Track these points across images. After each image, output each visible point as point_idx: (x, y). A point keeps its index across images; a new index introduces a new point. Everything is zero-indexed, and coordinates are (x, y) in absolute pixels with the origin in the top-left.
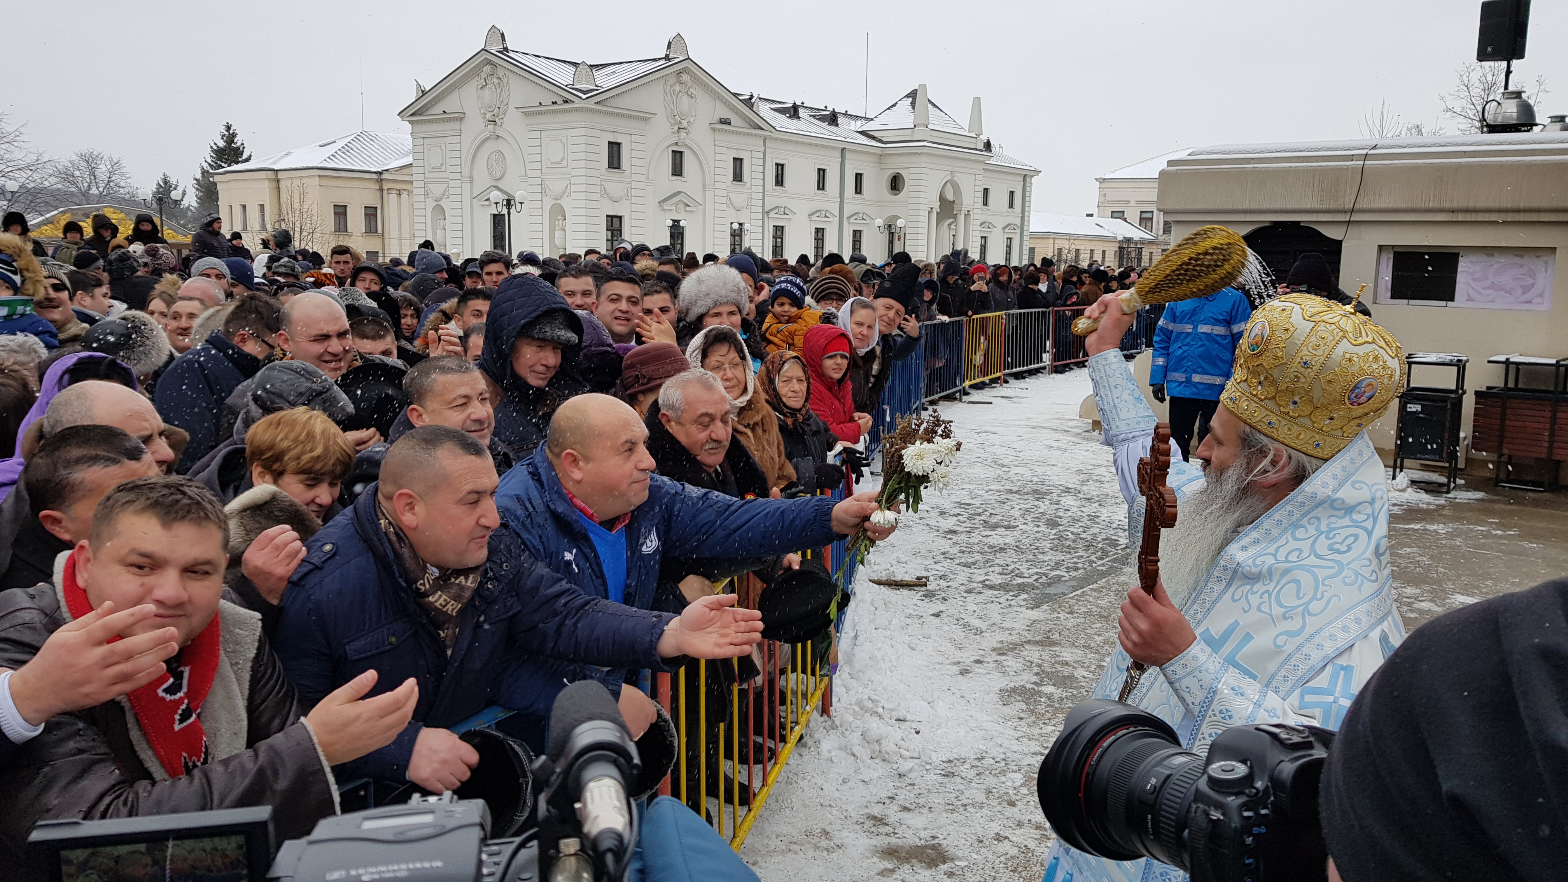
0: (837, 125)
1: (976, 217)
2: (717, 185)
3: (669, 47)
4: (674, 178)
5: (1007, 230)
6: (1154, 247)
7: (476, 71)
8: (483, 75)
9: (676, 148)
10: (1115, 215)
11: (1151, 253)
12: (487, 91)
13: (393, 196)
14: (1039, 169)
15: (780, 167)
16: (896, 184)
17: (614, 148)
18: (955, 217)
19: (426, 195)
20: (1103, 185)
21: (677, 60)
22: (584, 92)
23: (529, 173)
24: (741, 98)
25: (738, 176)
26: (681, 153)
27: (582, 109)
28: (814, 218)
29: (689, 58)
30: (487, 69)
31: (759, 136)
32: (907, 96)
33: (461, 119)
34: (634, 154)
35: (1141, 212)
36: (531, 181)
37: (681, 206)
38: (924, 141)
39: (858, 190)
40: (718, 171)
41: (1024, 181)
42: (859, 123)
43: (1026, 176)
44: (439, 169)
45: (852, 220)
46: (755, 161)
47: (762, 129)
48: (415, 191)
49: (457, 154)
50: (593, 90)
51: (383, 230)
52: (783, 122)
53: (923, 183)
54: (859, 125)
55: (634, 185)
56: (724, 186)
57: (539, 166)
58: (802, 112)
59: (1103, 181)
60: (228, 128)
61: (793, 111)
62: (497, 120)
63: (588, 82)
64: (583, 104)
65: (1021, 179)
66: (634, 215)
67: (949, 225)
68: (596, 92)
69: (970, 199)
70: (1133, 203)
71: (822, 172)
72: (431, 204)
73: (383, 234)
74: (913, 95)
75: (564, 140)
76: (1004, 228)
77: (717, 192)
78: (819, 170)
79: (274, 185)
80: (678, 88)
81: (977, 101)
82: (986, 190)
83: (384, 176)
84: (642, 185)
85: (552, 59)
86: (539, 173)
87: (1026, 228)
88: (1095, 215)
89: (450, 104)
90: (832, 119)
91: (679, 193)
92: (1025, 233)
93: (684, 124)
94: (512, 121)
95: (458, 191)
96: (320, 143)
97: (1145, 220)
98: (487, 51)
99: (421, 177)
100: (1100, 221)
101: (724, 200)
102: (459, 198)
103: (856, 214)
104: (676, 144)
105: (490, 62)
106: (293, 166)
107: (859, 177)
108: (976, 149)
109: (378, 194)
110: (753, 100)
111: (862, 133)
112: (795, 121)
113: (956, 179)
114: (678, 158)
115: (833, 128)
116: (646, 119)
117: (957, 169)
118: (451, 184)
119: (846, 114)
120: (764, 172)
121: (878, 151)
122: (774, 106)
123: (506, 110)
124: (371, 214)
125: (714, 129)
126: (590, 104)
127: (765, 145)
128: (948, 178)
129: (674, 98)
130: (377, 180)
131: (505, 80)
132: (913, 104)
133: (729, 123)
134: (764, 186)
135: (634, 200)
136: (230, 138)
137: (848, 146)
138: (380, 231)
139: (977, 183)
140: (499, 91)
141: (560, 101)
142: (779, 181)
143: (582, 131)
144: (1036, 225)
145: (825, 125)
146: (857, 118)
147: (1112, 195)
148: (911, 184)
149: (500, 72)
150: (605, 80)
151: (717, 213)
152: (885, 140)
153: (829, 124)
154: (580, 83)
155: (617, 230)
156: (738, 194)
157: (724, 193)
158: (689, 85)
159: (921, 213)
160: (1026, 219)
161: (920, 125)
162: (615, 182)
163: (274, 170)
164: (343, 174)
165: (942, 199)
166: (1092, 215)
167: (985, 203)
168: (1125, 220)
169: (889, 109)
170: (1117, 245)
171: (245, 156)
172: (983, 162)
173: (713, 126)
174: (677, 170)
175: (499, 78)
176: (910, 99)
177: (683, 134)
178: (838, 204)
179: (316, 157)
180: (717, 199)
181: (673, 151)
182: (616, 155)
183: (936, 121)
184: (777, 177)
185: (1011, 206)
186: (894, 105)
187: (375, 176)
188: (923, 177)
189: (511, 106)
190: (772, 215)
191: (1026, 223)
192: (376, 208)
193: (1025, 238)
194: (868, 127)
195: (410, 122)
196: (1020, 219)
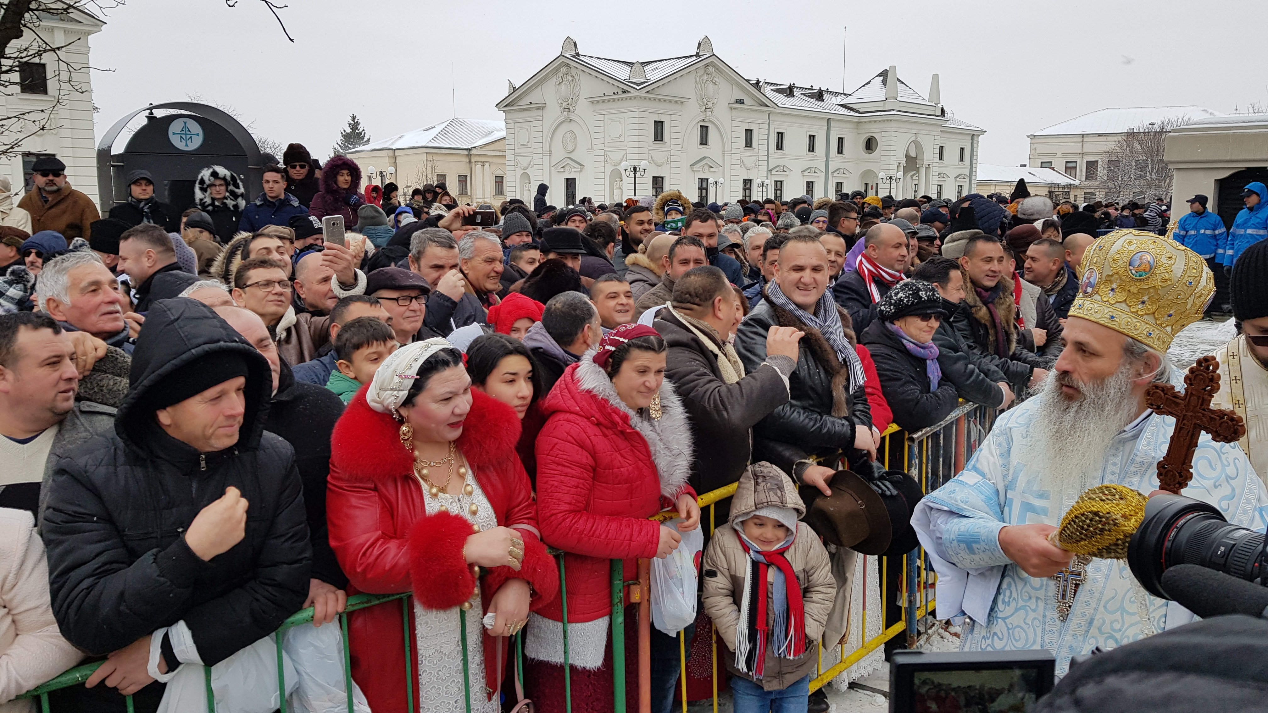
0: (823, 100)
1: (935, 169)
2: (734, 151)
3: (699, 47)
4: (702, 146)
5: (958, 179)
6: (1079, 190)
7: (555, 71)
8: (560, 74)
9: (703, 124)
10: (1044, 165)
11: (1076, 196)
12: (563, 86)
13: (479, 167)
14: (985, 129)
15: (780, 135)
16: (870, 145)
17: (659, 125)
18: (918, 170)
19: (516, 165)
20: (1033, 141)
21: (705, 57)
22: (638, 85)
23: (595, 147)
24: (751, 82)
25: (749, 144)
26: (707, 127)
27: (636, 98)
28: (806, 173)
29: (714, 55)
30: (564, 69)
31: (765, 112)
32: (879, 75)
33: (543, 108)
34: (673, 129)
35: (1067, 162)
36: (596, 153)
37: (707, 168)
38: (894, 110)
39: (840, 151)
40: (734, 140)
41: (972, 139)
42: (839, 98)
43: (974, 136)
44: (523, 146)
45: (835, 175)
46: (762, 131)
47: (767, 106)
48: (508, 163)
49: (540, 134)
50: (644, 83)
51: (471, 193)
52: (782, 100)
53: (893, 143)
54: (839, 100)
55: (673, 153)
56: (738, 151)
57: (602, 141)
58: (796, 92)
59: (1033, 137)
60: (354, 118)
61: (789, 91)
62: (571, 108)
63: (641, 77)
64: (637, 94)
65: (970, 138)
66: (673, 176)
67: (912, 176)
68: (646, 84)
69: (930, 155)
70: (1059, 155)
71: (812, 138)
72: (519, 172)
73: (471, 195)
74: (884, 75)
75: (622, 121)
76: (956, 178)
77: (733, 156)
78: (810, 136)
79: (392, 160)
80: (705, 78)
81: (936, 77)
82: (941, 148)
83: (472, 152)
84: (678, 153)
85: (609, 60)
86: (602, 147)
87: (973, 177)
88: (1028, 166)
89: (535, 97)
90: (819, 96)
91: (705, 158)
92: (973, 181)
93: (710, 105)
94: (582, 108)
95: (540, 162)
96: (424, 128)
97: (1070, 168)
98: (563, 56)
99: (512, 152)
100: (1032, 170)
101: (738, 162)
102: (541, 167)
103: (838, 169)
104: (704, 120)
105: (565, 65)
106: (407, 146)
107: (841, 140)
108: (935, 116)
109: (468, 165)
110: (760, 84)
111: (843, 106)
112: (790, 99)
113: (919, 139)
114: (704, 130)
115: (820, 103)
116: (682, 103)
117: (920, 132)
118: (535, 156)
119: (827, 91)
120: (768, 140)
121: (856, 120)
122: (773, 88)
123: (577, 100)
124: (463, 180)
125: (731, 108)
126: (643, 93)
127: (769, 118)
128: (913, 139)
129: (703, 85)
130: (467, 155)
131: (577, 78)
132: (884, 82)
133: (743, 103)
134: (768, 150)
135: (672, 164)
136: (355, 125)
137: (832, 117)
138: (469, 193)
139: (936, 142)
140: (572, 86)
141: (620, 92)
142: (780, 146)
143: (636, 114)
144: (981, 174)
145: (813, 100)
146: (836, 94)
147: (1041, 149)
148: (883, 144)
149: (573, 72)
150: (653, 74)
151: (733, 173)
152: (861, 110)
153: (817, 100)
154: (635, 77)
155: (659, 188)
156: (749, 157)
157: (738, 157)
158: (714, 75)
159: (891, 167)
160: (974, 169)
161: (890, 98)
162: (659, 151)
163: (392, 149)
164: (443, 151)
165: (907, 156)
166: (1025, 166)
167: (941, 158)
168: (1053, 169)
169: (864, 86)
170: (1048, 189)
171: (366, 139)
172: (941, 125)
173: (730, 106)
174: (704, 141)
175: (572, 76)
176: (882, 78)
177: (709, 113)
178: (824, 163)
179: (424, 139)
180: (733, 162)
181: (701, 126)
182: (659, 131)
183: (903, 94)
184: (778, 143)
185: (962, 159)
186: (868, 83)
187: (466, 152)
188: (893, 138)
189: (582, 99)
190: (774, 172)
191: (974, 173)
192: (466, 176)
193: (973, 185)
194: (847, 101)
195: (504, 111)
196: (968, 171)
